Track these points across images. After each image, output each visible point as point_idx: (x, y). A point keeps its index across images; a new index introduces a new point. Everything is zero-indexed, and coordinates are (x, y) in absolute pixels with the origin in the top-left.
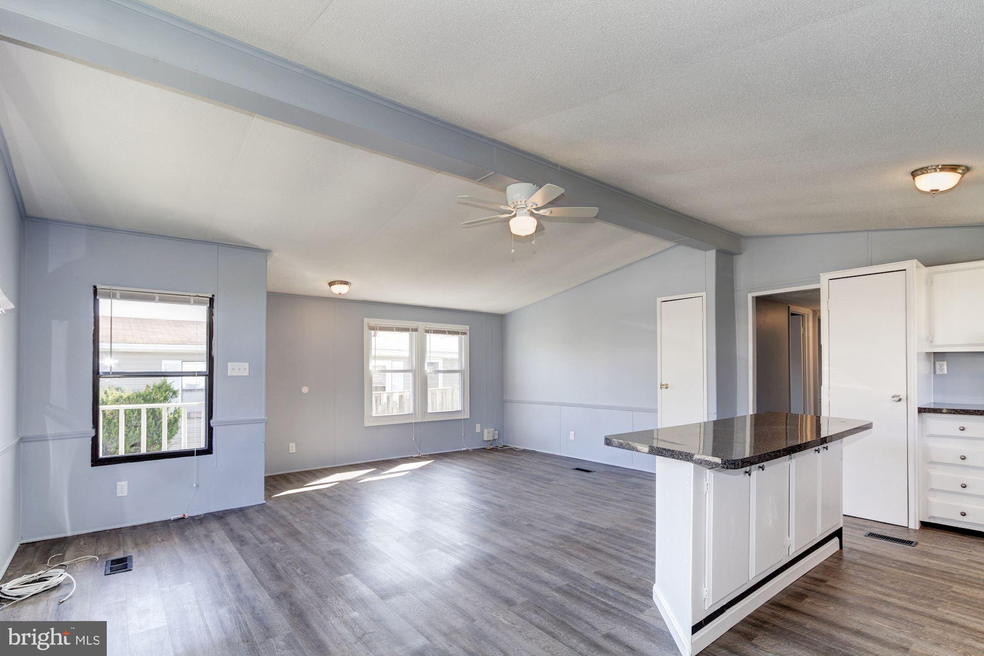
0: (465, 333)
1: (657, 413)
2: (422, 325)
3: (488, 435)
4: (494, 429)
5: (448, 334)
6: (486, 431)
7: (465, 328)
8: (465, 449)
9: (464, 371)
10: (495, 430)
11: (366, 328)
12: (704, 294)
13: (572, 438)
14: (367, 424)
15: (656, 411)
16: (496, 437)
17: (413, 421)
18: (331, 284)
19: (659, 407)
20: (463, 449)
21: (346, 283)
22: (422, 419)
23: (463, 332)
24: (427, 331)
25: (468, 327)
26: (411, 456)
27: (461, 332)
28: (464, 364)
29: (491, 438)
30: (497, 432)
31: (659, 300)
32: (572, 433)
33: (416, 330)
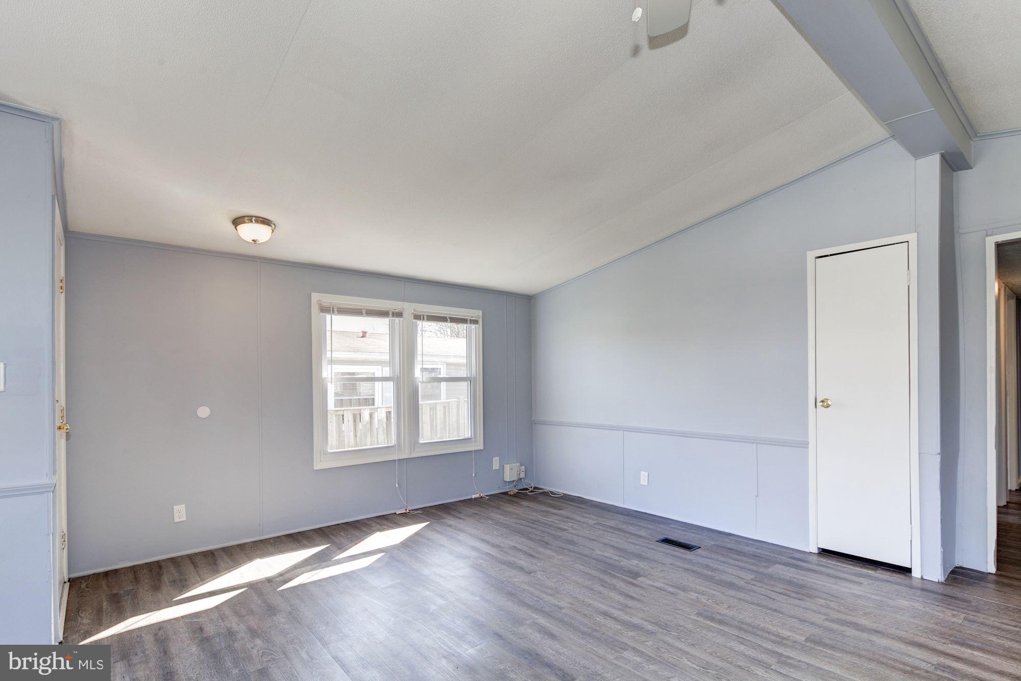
0: (475, 322)
1: (808, 448)
2: (409, 308)
3: (511, 473)
4: (518, 464)
5: (451, 322)
6: (507, 467)
7: (477, 314)
8: (477, 496)
9: (475, 379)
10: (521, 465)
11: (315, 309)
12: (912, 237)
13: (644, 481)
14: (317, 466)
15: (805, 445)
16: (522, 475)
17: (396, 457)
18: (237, 221)
19: (811, 440)
20: (474, 496)
21: (265, 222)
22: (411, 454)
23: (474, 320)
24: (418, 317)
25: (480, 313)
26: (393, 512)
27: (471, 320)
28: (476, 369)
29: (515, 478)
30: (523, 467)
31: (811, 255)
32: (644, 475)
33: (399, 314)
